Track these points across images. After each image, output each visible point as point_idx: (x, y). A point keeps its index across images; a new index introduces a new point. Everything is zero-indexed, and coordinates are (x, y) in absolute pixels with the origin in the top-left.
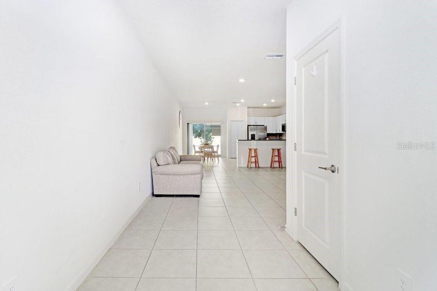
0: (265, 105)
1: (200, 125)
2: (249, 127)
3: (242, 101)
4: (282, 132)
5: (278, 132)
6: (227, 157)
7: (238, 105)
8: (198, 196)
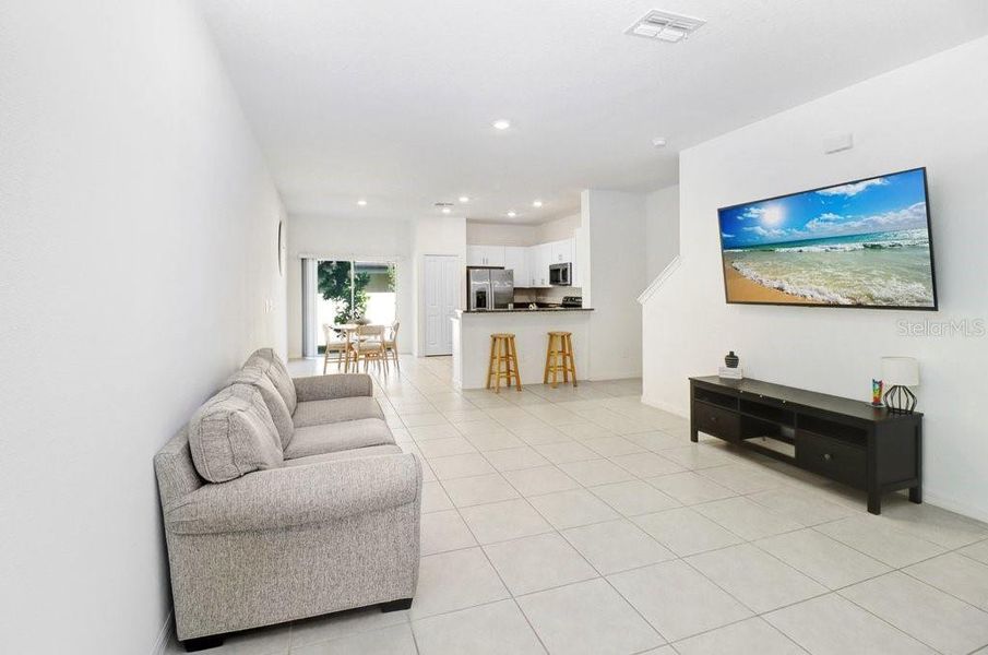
0: (512, 215)
1: (338, 262)
2: (471, 271)
3: (464, 199)
4: (551, 286)
5: (538, 285)
6: (416, 354)
7: (446, 211)
8: (404, 604)
